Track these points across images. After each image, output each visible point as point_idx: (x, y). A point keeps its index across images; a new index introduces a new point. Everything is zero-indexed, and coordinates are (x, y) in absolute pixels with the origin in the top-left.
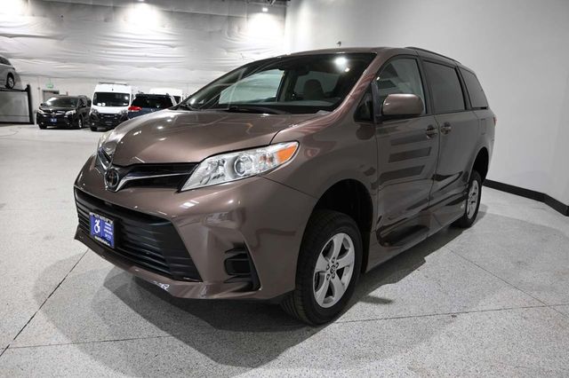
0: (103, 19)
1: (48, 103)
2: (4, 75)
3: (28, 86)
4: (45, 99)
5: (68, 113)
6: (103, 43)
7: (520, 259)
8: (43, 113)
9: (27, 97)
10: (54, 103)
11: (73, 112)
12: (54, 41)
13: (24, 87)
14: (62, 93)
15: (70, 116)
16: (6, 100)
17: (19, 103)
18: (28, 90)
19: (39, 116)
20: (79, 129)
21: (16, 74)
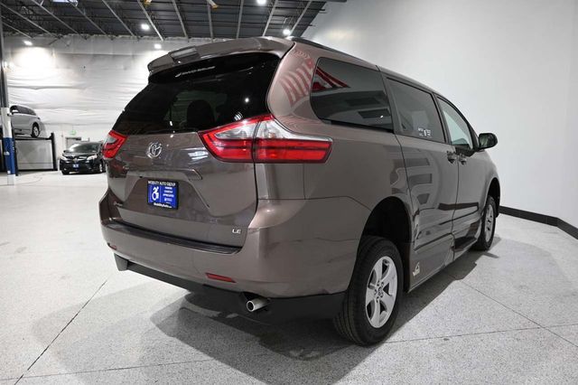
0: (122, 67)
1: (71, 149)
2: (29, 126)
3: (52, 134)
4: (68, 146)
5: (89, 158)
6: (122, 89)
7: (522, 284)
8: (66, 159)
9: (51, 145)
10: (77, 149)
11: (94, 157)
12: (76, 90)
13: (49, 136)
14: (84, 139)
15: (91, 161)
16: (32, 149)
17: (44, 150)
18: (52, 138)
19: (62, 163)
20: (100, 173)
21: (41, 123)
